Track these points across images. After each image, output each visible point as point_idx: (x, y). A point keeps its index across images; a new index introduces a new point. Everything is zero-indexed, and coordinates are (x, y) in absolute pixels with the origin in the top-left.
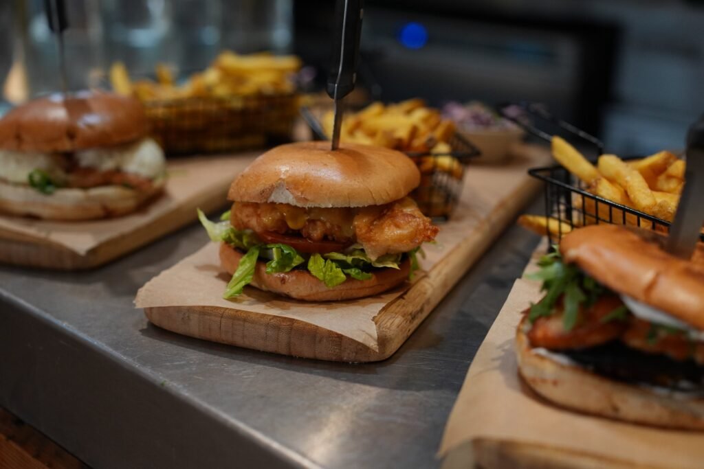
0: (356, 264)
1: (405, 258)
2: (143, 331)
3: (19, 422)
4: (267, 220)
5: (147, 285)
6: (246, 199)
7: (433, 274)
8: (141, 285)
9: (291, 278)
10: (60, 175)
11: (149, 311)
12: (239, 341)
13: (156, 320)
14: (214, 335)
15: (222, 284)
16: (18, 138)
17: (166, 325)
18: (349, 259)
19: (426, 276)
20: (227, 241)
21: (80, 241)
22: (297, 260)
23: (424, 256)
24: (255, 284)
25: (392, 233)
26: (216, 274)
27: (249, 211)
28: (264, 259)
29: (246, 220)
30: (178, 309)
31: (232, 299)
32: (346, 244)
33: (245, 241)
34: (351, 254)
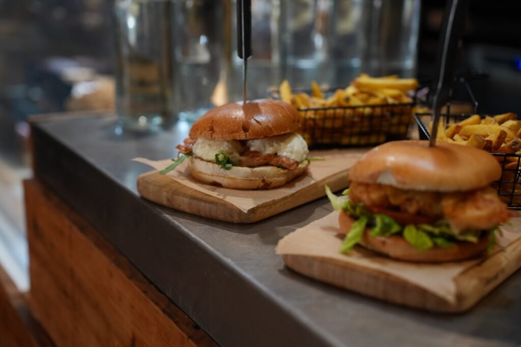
0: (442, 235)
1: (484, 234)
2: (281, 271)
3: (197, 327)
4: (375, 196)
5: (286, 238)
6: (360, 180)
7: (509, 249)
8: (282, 238)
9: (390, 241)
10: (236, 156)
11: (285, 257)
12: (348, 285)
13: (290, 264)
14: (330, 279)
15: (338, 241)
16: (212, 129)
17: (297, 268)
18: (436, 231)
19: (502, 250)
20: (345, 210)
21: (245, 203)
22: (396, 228)
23: (501, 234)
24: (363, 244)
25: (473, 214)
26: (335, 234)
27: (361, 188)
28: (370, 225)
29: (359, 195)
30: (305, 258)
31: (345, 253)
32: (435, 219)
33: (358, 211)
34: (439, 226)
